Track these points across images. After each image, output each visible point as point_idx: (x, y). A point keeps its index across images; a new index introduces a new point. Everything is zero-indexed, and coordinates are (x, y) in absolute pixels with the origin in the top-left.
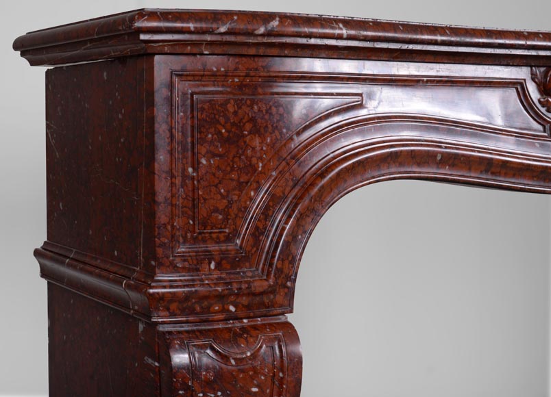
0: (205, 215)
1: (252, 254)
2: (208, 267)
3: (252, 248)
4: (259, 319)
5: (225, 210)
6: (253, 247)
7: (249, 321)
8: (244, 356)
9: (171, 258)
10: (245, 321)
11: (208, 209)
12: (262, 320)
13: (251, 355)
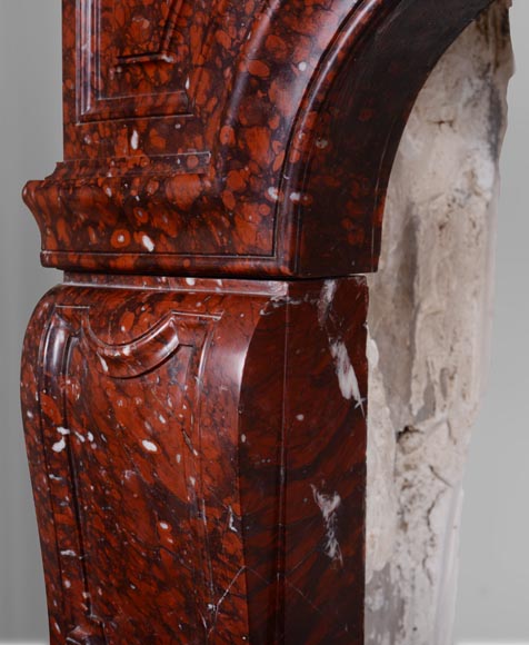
0: (122, 23)
1: (209, 115)
2: (126, 143)
3: (209, 99)
4: (219, 281)
5: (154, 9)
6: (209, 96)
7: (196, 284)
8: (117, 354)
9: (78, 124)
10: (190, 281)
11: (127, 9)
12: (224, 286)
13: (133, 353)
